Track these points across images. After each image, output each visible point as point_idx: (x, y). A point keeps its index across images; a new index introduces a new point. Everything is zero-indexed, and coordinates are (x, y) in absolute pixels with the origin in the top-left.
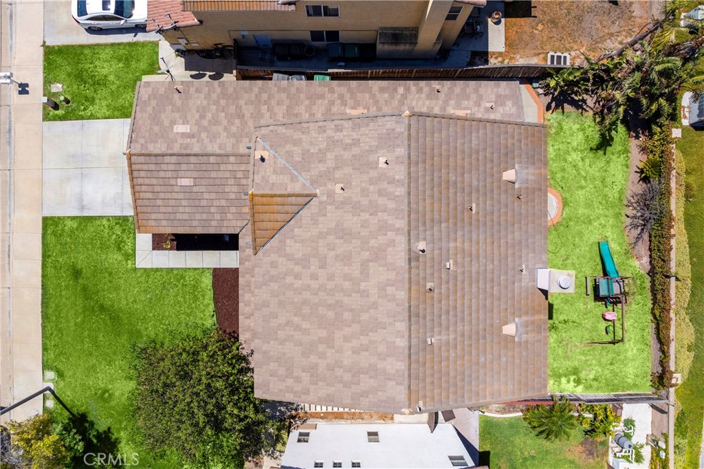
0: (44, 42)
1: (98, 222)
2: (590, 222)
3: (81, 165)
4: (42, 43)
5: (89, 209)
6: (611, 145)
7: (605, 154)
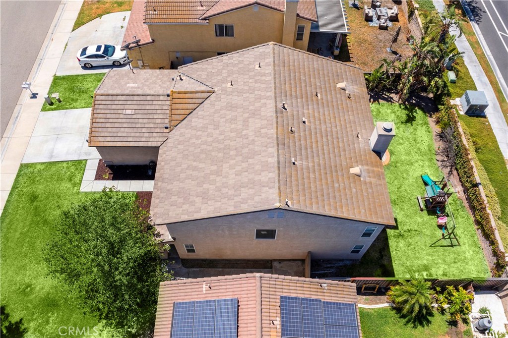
0: (55, 74)
1: (60, 165)
2: (412, 164)
3: (58, 133)
4: (54, 75)
5: (56, 157)
6: (415, 121)
7: (412, 125)
